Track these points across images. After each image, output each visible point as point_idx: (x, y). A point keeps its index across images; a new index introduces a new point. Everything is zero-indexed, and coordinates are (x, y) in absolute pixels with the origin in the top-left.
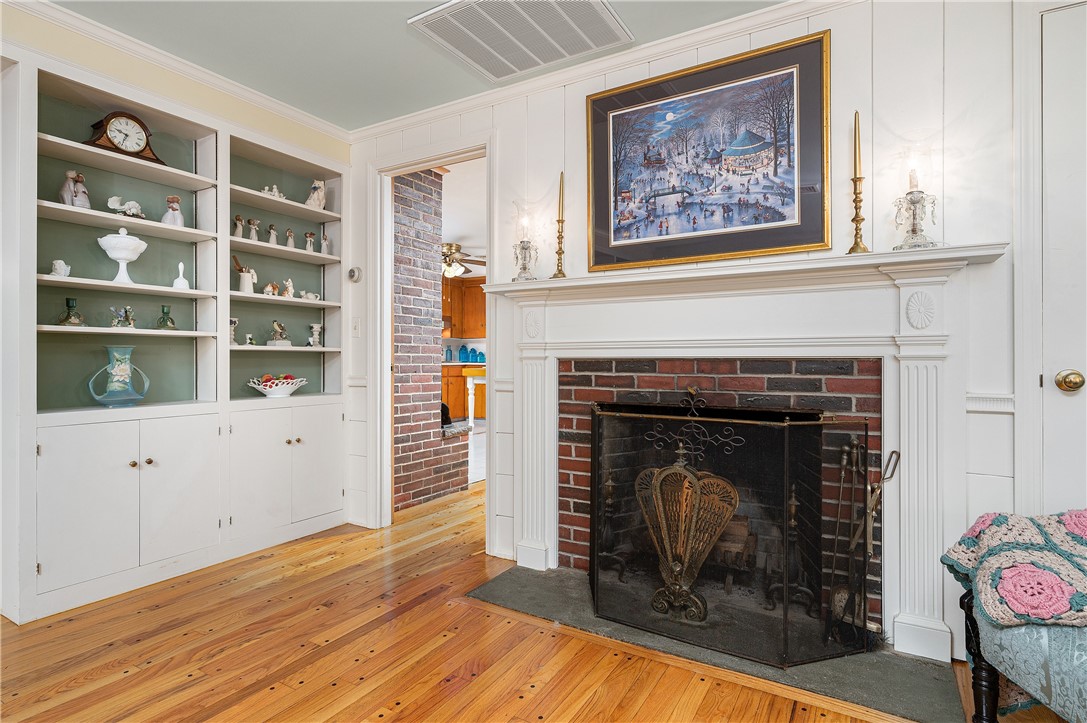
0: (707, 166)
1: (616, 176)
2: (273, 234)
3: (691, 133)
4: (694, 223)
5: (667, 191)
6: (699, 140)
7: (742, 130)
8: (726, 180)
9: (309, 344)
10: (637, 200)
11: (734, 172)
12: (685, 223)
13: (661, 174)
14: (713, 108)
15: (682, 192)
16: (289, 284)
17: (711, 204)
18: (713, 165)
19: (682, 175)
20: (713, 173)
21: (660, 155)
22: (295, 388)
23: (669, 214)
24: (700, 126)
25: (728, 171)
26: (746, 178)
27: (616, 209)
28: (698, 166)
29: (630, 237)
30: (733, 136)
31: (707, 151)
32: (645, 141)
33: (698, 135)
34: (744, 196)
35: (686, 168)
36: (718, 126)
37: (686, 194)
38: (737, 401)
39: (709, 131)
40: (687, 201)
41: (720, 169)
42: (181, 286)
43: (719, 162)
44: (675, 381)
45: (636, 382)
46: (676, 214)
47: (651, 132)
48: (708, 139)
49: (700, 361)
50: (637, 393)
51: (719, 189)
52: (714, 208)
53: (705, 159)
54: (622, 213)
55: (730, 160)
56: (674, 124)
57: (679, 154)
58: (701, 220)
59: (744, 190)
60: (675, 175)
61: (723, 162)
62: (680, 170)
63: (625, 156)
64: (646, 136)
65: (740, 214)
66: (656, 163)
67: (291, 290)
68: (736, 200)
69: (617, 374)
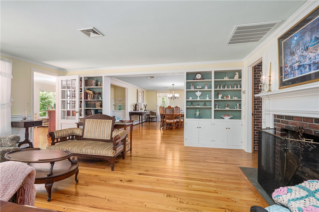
0: (305, 52)
1: (284, 60)
2: (226, 86)
3: (300, 42)
4: (302, 72)
5: (295, 62)
6: (302, 44)
7: (314, 37)
8: (310, 56)
9: (235, 108)
10: (289, 66)
11: (312, 52)
12: (299, 72)
13: (294, 57)
14: (305, 32)
15: (299, 62)
16: (229, 96)
17: (306, 65)
18: (306, 51)
19: (299, 57)
20: (306, 54)
21: (293, 51)
22: (230, 117)
23: (296, 70)
24: (302, 39)
25: (310, 52)
26: (315, 54)
27: (284, 70)
28: (302, 53)
29: (287, 78)
30: (311, 40)
31: (305, 47)
32: (290, 48)
33: (302, 42)
34: (314, 60)
35: (299, 54)
36: (307, 38)
37: (300, 63)
38: (313, 133)
39: (305, 40)
40: (300, 65)
41: (308, 52)
42: (208, 99)
43: (308, 50)
44: (298, 124)
45: (289, 123)
46: (297, 69)
47: (291, 45)
48: (305, 43)
49: (304, 118)
50: (289, 126)
51: (308, 60)
52: (306, 66)
53: (304, 50)
54: (285, 71)
55: (310, 48)
56: (297, 40)
57: (298, 50)
58: (303, 71)
59: (314, 58)
60: (297, 57)
61: (309, 50)
62: (298, 55)
63: (286, 53)
64: (290, 46)
65: (313, 67)
66: (293, 54)
67: (230, 97)
68: (312, 62)
69: (285, 120)
